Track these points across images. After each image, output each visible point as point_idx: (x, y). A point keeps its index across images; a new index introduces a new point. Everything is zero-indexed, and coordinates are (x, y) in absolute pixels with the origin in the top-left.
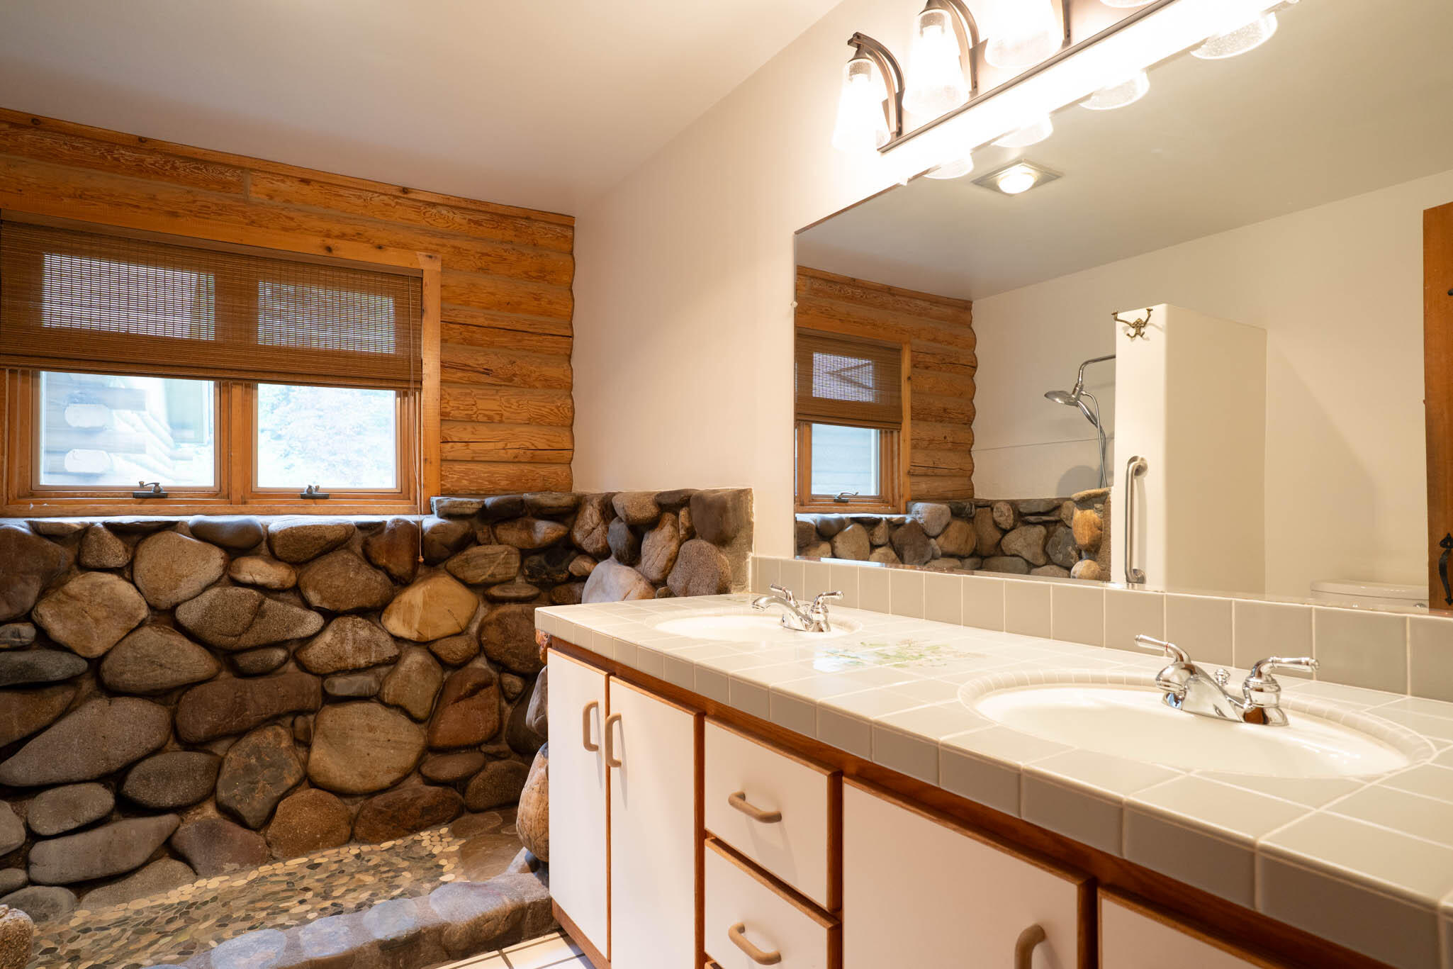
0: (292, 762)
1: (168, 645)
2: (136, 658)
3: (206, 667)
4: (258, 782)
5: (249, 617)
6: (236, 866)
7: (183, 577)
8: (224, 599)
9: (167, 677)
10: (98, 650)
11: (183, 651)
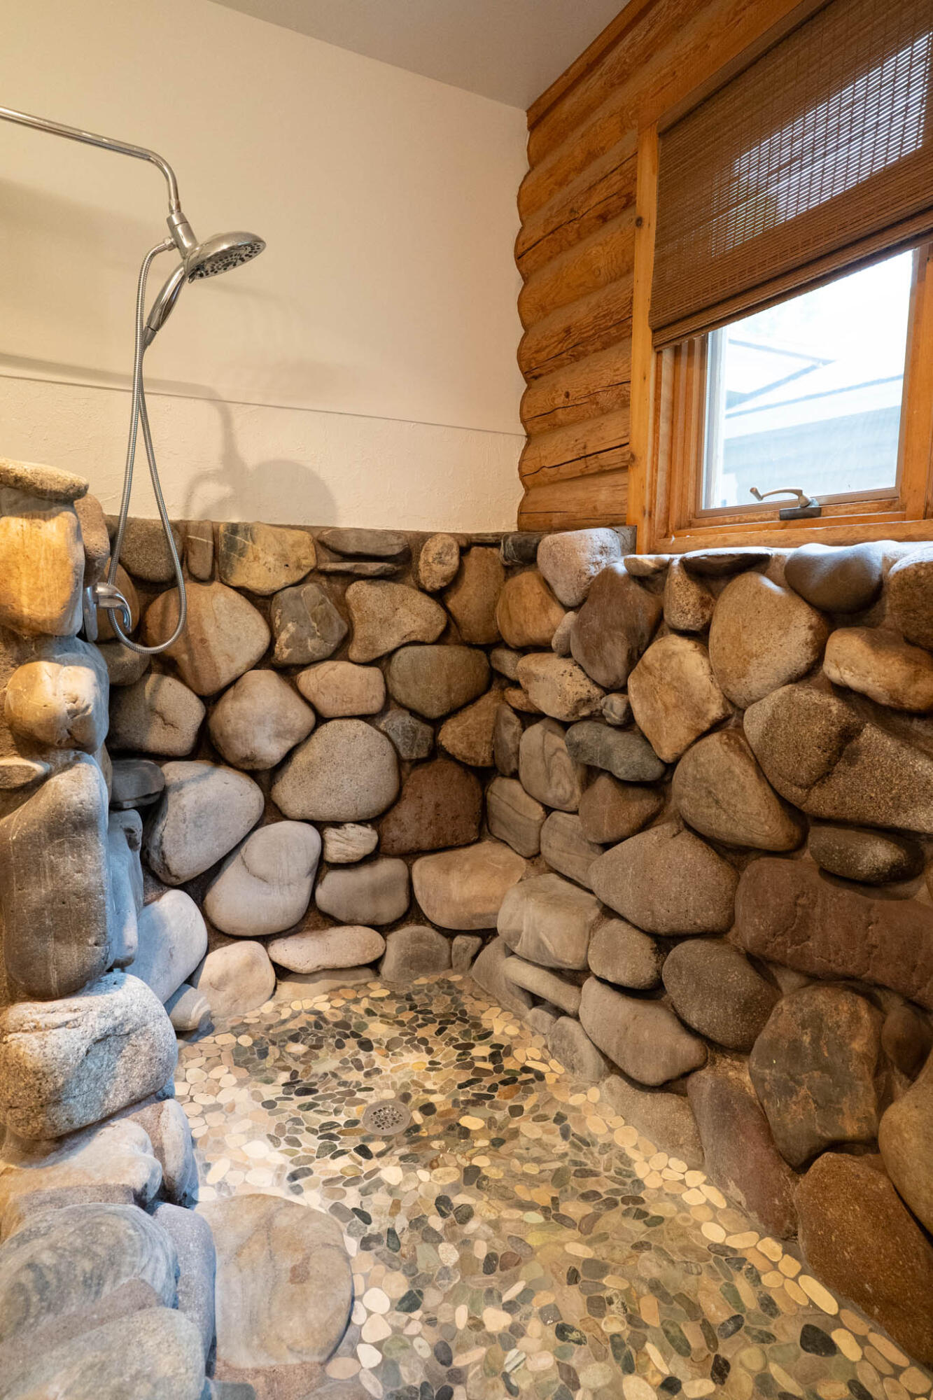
0: (861, 1090)
1: (730, 771)
2: (695, 778)
3: (767, 828)
4: (800, 1083)
5: (818, 756)
6: (741, 1197)
7: (751, 658)
8: (788, 709)
9: (722, 826)
10: (667, 754)
11: (743, 788)
